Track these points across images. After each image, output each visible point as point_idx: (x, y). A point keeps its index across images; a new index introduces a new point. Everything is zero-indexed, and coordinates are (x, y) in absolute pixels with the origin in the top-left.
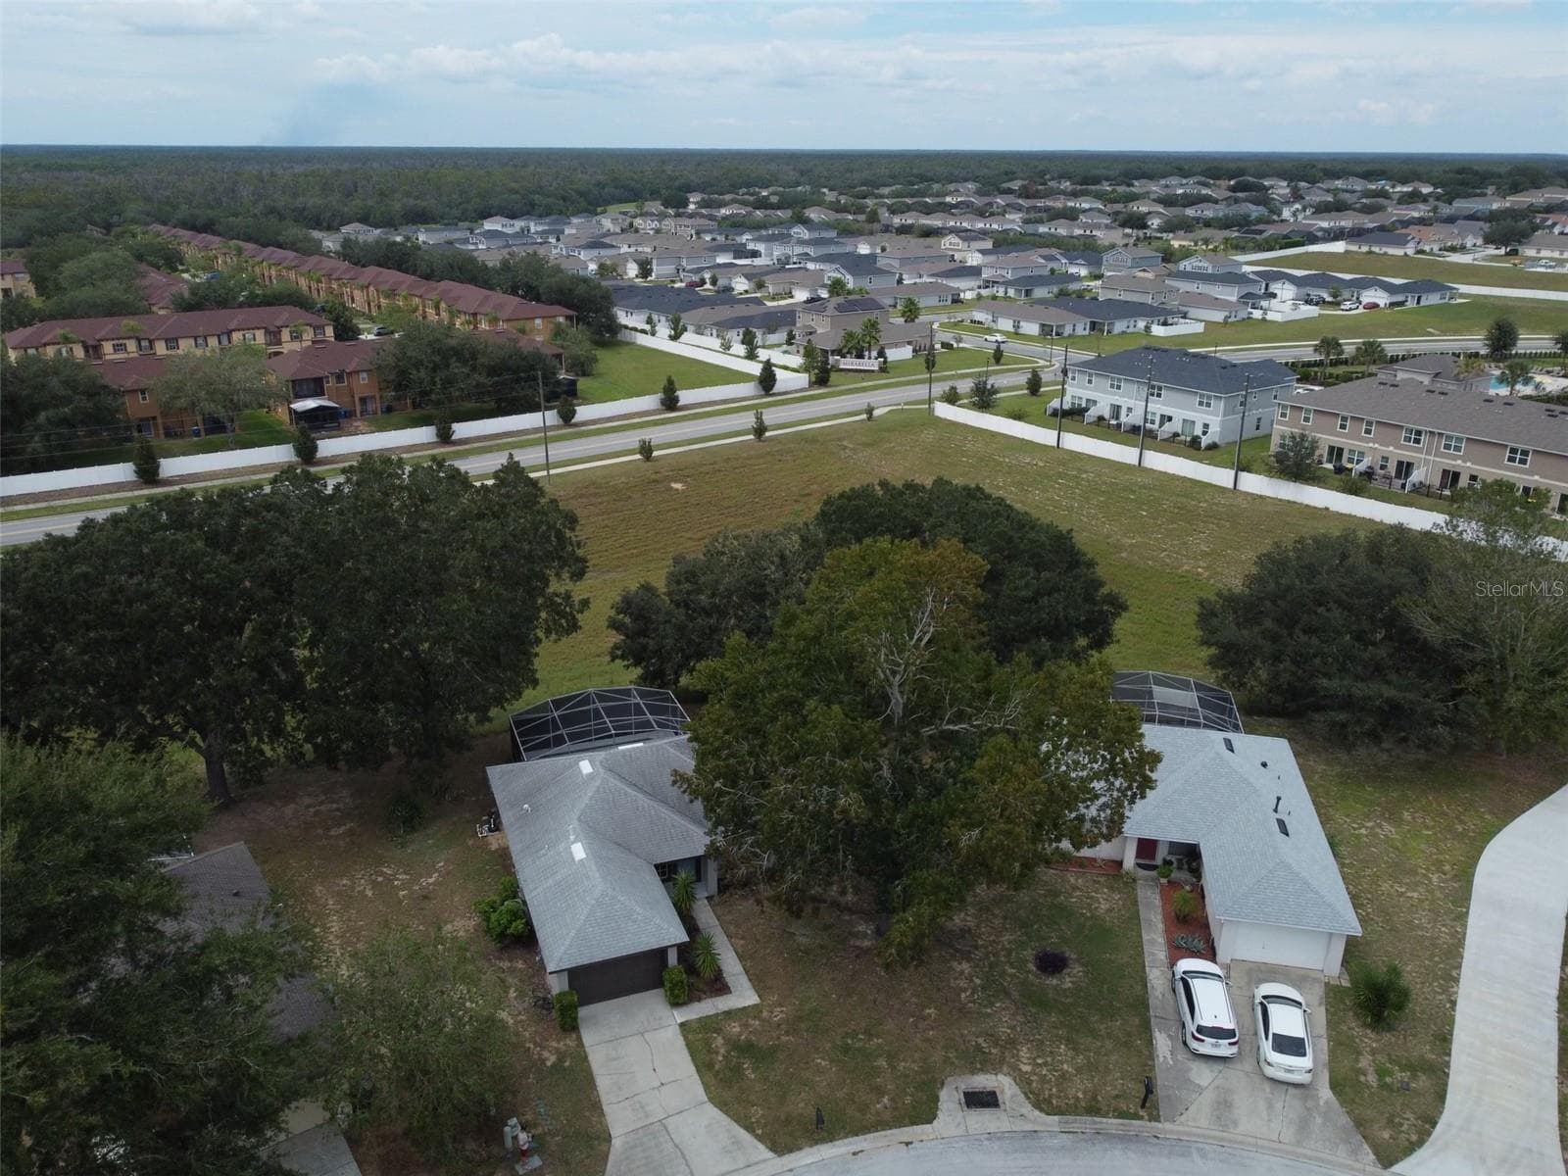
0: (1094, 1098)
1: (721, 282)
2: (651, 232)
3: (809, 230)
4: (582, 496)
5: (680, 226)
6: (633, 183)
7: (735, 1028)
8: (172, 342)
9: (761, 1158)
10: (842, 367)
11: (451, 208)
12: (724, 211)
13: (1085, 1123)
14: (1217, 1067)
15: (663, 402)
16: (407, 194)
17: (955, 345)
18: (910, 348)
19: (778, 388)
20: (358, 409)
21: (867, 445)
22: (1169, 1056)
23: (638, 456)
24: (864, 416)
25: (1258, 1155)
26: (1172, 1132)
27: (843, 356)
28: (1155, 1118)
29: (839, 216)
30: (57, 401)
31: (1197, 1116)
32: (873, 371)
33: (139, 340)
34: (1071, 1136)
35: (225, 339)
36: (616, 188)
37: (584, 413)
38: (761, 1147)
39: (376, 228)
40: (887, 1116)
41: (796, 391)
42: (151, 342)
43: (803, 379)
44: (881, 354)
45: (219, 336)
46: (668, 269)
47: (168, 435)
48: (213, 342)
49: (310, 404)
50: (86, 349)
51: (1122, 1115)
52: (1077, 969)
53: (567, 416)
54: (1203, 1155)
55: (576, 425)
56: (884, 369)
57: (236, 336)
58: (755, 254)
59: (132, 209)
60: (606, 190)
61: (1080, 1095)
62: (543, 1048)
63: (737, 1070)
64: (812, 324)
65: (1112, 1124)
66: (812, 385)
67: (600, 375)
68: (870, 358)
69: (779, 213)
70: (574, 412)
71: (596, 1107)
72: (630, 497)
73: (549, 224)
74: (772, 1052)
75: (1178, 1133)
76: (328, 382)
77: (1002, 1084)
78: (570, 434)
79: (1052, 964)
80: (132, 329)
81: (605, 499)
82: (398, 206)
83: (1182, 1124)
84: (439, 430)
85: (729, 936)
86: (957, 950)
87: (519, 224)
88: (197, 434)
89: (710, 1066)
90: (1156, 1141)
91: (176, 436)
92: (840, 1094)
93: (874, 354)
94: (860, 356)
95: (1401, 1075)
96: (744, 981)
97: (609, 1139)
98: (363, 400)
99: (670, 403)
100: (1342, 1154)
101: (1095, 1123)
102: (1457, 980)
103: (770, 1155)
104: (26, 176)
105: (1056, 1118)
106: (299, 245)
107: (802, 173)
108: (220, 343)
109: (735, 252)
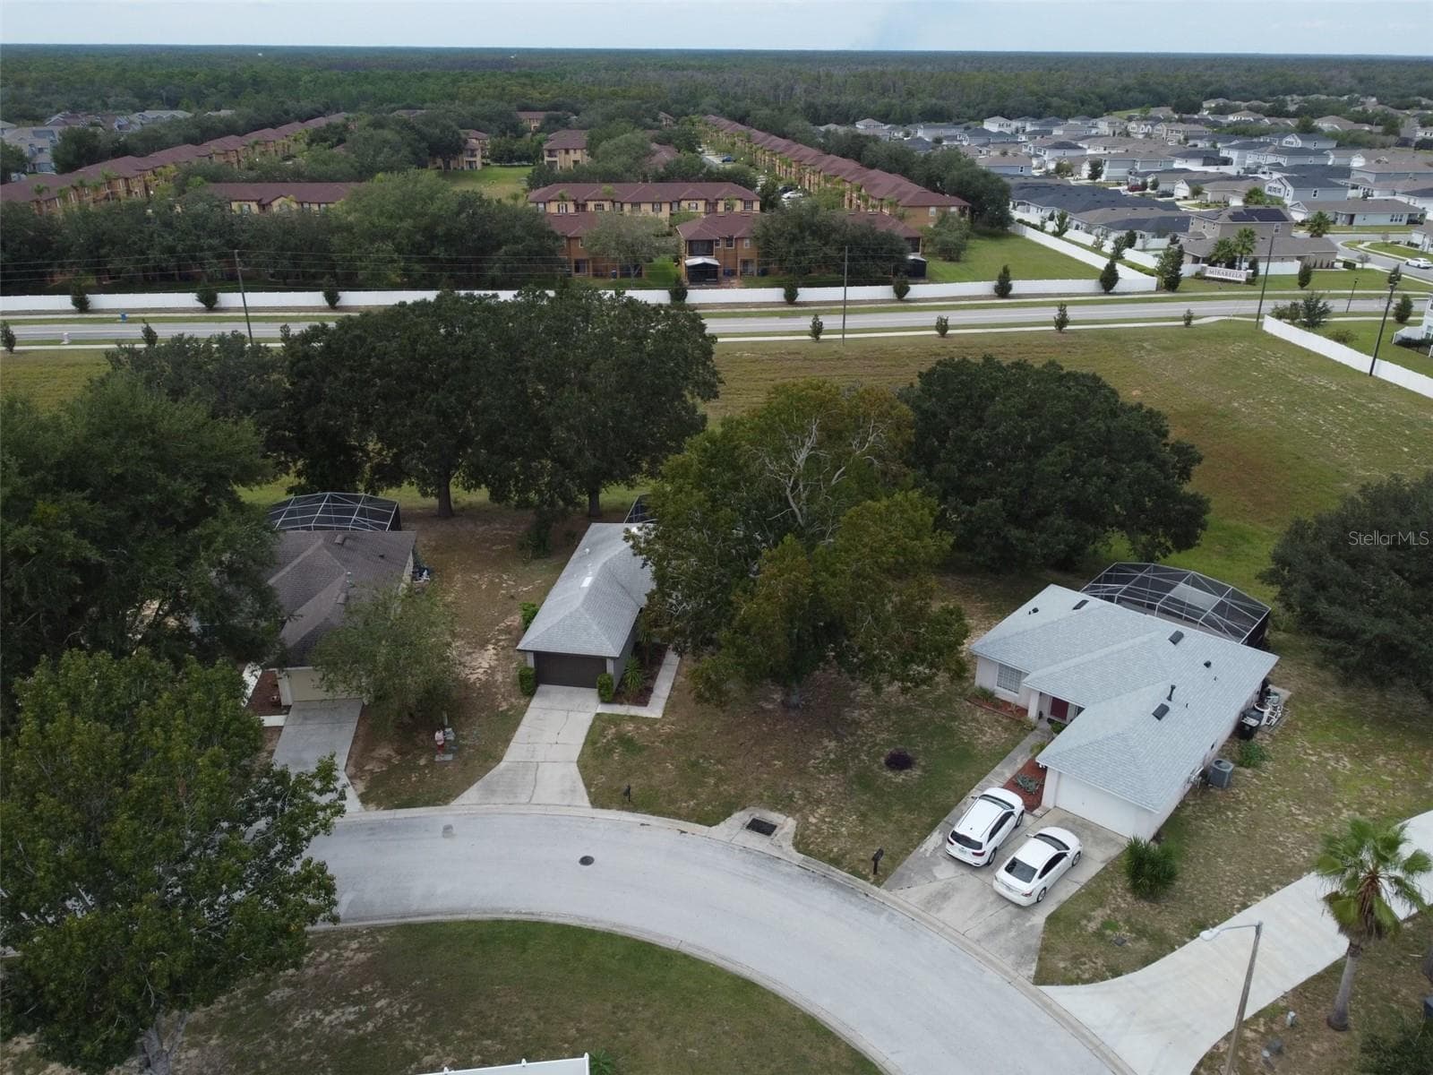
0: (843, 856)
1: (1162, 187)
2: (1141, 137)
3: (1301, 139)
4: (865, 358)
5: (1172, 131)
6: (1161, 89)
7: (630, 727)
8: (636, 204)
9: (581, 804)
10: (1207, 275)
11: (969, 107)
12: (1232, 118)
13: (823, 867)
14: (963, 871)
15: (997, 289)
16: (932, 95)
17: (1359, 266)
18: (1298, 264)
19: (1118, 287)
20: (739, 268)
21: (1166, 349)
22: (930, 850)
23: (936, 333)
24: (1182, 323)
25: (936, 936)
26: (881, 896)
27: (1213, 264)
28: (878, 883)
29: (1357, 126)
30: (517, 240)
31: (910, 895)
32: (1239, 282)
33: (614, 202)
34: (802, 870)
35: (675, 206)
36: (1142, 92)
37: (917, 290)
38: (586, 798)
39: (886, 123)
40: (683, 812)
41: (1139, 293)
42: (622, 204)
43: (1151, 283)
44: (1253, 265)
45: (671, 204)
46: (1121, 172)
47: (596, 275)
48: (666, 208)
49: (699, 260)
50: (577, 206)
51: (854, 872)
52: (916, 773)
53: (901, 292)
54: (891, 918)
55: (909, 301)
56: (1251, 281)
57: (684, 204)
58: (1227, 162)
59: (706, 102)
60: (1131, 94)
61: (835, 850)
62: (505, 700)
63: (609, 751)
64: (1203, 231)
65: (841, 875)
66: (1159, 289)
67: (965, 261)
68: (1240, 269)
69: (1289, 122)
70: (907, 290)
71: (507, 742)
72: (907, 365)
73: (1042, 125)
74: (642, 749)
75: (885, 898)
76: (717, 245)
77: (787, 825)
78: (897, 307)
79: (899, 762)
80: (608, 193)
81: (884, 363)
82: (918, 105)
83: (896, 895)
84: (787, 292)
85: (678, 673)
86: (836, 733)
87: (1015, 124)
88: (614, 276)
89: (594, 743)
90: (864, 897)
91: (602, 276)
92: (664, 788)
93: (1245, 265)
94: (1231, 265)
95: (1124, 932)
96: (662, 703)
97: (499, 760)
98: (745, 263)
99: (1003, 290)
100: (1008, 963)
101: (829, 870)
102: (1270, 892)
103: (589, 805)
104: (651, 74)
105: (802, 856)
106: (798, 135)
107: (1361, 81)
108: (671, 209)
109: (1205, 159)
